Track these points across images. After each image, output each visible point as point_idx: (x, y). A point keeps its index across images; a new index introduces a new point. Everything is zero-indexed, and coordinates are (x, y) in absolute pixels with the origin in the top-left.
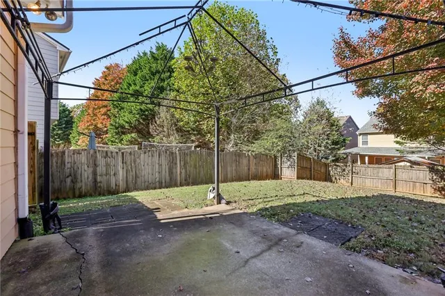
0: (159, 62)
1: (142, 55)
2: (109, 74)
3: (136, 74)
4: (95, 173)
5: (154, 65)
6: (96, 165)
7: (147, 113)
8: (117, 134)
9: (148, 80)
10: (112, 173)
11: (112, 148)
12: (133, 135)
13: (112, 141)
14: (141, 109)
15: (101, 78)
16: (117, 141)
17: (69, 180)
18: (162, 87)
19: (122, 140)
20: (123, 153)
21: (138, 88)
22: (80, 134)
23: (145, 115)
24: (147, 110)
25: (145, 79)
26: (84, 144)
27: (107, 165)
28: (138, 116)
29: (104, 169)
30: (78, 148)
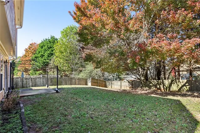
0: (51, 43)
1: (45, 40)
2: (31, 47)
3: (42, 48)
4: (23, 84)
5: (49, 45)
6: (23, 81)
7: (46, 63)
8: (34, 71)
9: (47, 51)
10: (28, 84)
11: (32, 77)
12: (40, 71)
13: (32, 74)
14: (43, 62)
15: (28, 48)
16: (34, 74)
17: (15, 85)
18: (52, 53)
19: (36, 73)
20: (31, 78)
21: (42, 54)
22: (18, 71)
23: (45, 64)
24: (46, 62)
25: (45, 50)
26: (20, 75)
27: (26, 82)
28: (42, 64)
29: (25, 83)
30: (17, 76)
